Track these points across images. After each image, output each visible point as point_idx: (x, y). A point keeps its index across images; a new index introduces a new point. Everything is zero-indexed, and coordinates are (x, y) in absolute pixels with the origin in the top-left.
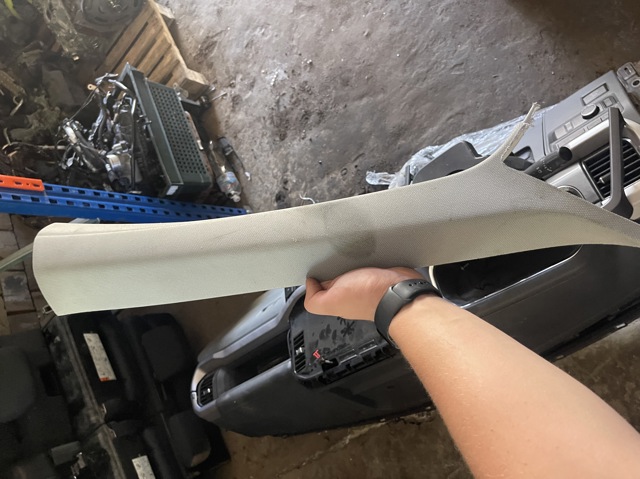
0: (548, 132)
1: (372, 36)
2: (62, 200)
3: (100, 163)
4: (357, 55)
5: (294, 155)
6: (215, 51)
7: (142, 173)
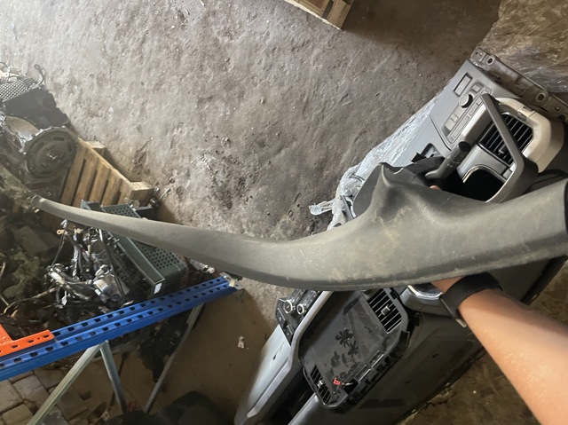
0: (440, 127)
1: (268, 101)
2: (71, 340)
3: (90, 291)
4: (263, 120)
5: (244, 216)
6: (147, 160)
7: (127, 285)
